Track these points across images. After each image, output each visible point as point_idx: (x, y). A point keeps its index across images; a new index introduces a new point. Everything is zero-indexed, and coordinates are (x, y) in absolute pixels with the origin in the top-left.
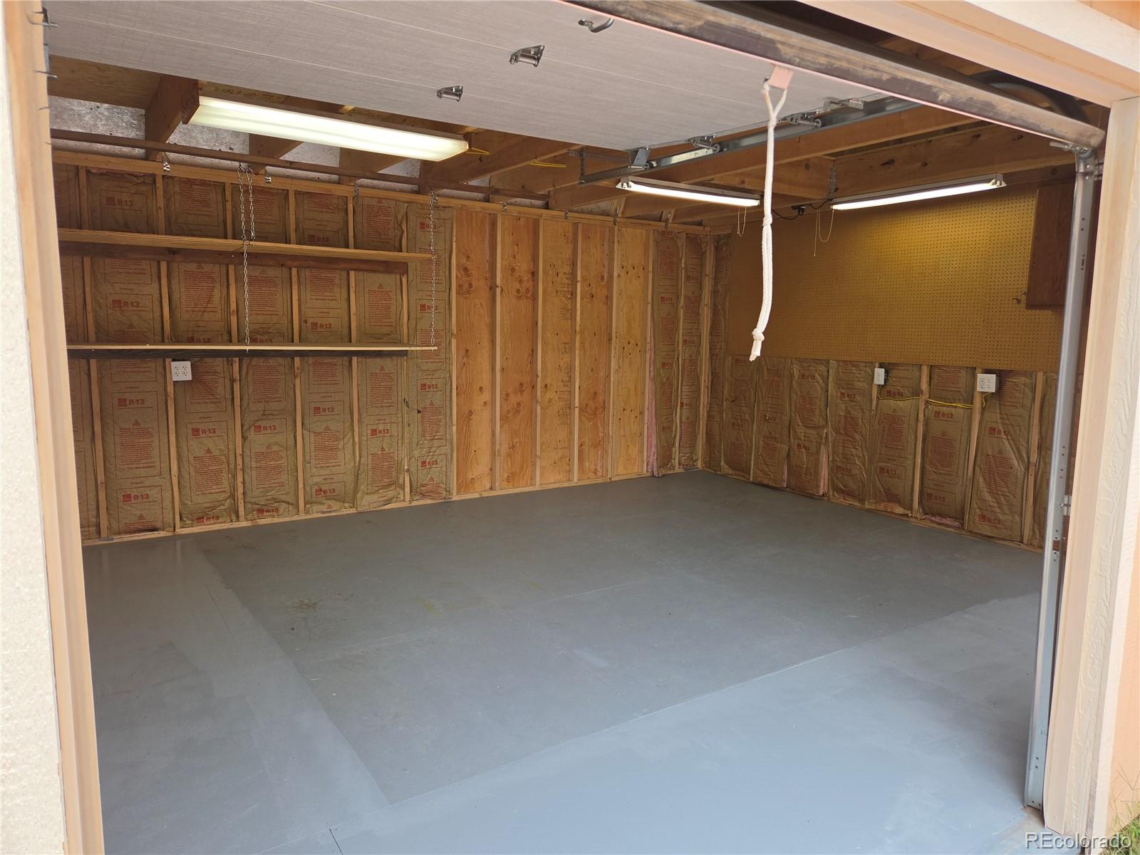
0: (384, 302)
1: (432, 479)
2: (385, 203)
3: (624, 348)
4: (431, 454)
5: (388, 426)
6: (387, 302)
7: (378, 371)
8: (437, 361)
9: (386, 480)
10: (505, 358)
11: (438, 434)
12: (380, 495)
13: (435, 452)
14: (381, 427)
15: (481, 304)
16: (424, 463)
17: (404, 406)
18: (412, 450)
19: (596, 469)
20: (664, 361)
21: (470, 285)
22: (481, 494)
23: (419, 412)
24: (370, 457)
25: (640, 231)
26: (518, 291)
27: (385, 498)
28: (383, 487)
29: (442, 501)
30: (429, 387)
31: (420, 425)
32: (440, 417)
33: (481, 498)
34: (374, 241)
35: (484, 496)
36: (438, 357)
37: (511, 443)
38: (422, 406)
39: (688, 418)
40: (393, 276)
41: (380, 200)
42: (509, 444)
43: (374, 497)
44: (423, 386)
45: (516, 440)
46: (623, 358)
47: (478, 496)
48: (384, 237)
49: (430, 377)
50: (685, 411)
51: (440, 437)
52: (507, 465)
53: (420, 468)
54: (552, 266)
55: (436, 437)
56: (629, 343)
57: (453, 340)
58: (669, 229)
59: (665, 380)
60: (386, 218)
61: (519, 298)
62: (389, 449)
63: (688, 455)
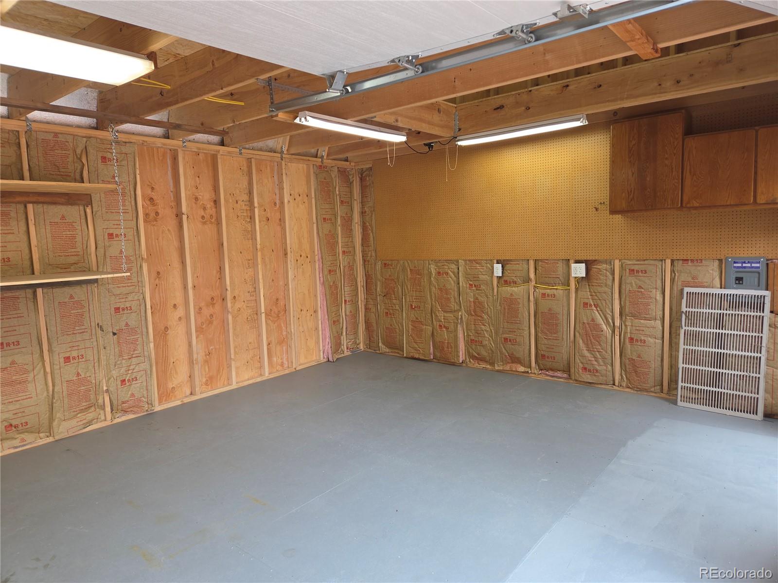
0: (68, 233)
1: (133, 395)
2: (61, 138)
3: (297, 261)
4: (130, 372)
5: (83, 352)
6: (71, 233)
7: (67, 300)
8: (129, 284)
9: (84, 404)
10: (196, 276)
11: (136, 352)
12: (79, 420)
13: (134, 369)
14: (75, 354)
15: (168, 230)
16: (123, 381)
17: (98, 330)
18: (111, 371)
19: (282, 362)
20: (330, 268)
21: (157, 213)
22: (182, 401)
23: (114, 334)
24: (65, 384)
25: (301, 165)
26: (203, 217)
27: (84, 422)
28: (82, 411)
29: (145, 413)
30: (123, 310)
31: (116, 346)
32: (137, 336)
33: (183, 405)
34: (51, 174)
35: (185, 402)
36: (130, 281)
37: (207, 350)
38: (118, 328)
39: (351, 312)
40: (76, 207)
41: (56, 135)
42: (205, 352)
43: (74, 422)
44: (117, 310)
45: (211, 347)
46: (297, 268)
47: (180, 403)
48: (63, 170)
49: (124, 300)
50: (348, 306)
51: (137, 355)
52: (205, 371)
53: (119, 386)
54: (232, 195)
55: (134, 356)
56: (301, 256)
57: (144, 264)
58: (324, 164)
59: (332, 284)
60: (64, 152)
61: (204, 223)
62: (86, 373)
63: (353, 340)
